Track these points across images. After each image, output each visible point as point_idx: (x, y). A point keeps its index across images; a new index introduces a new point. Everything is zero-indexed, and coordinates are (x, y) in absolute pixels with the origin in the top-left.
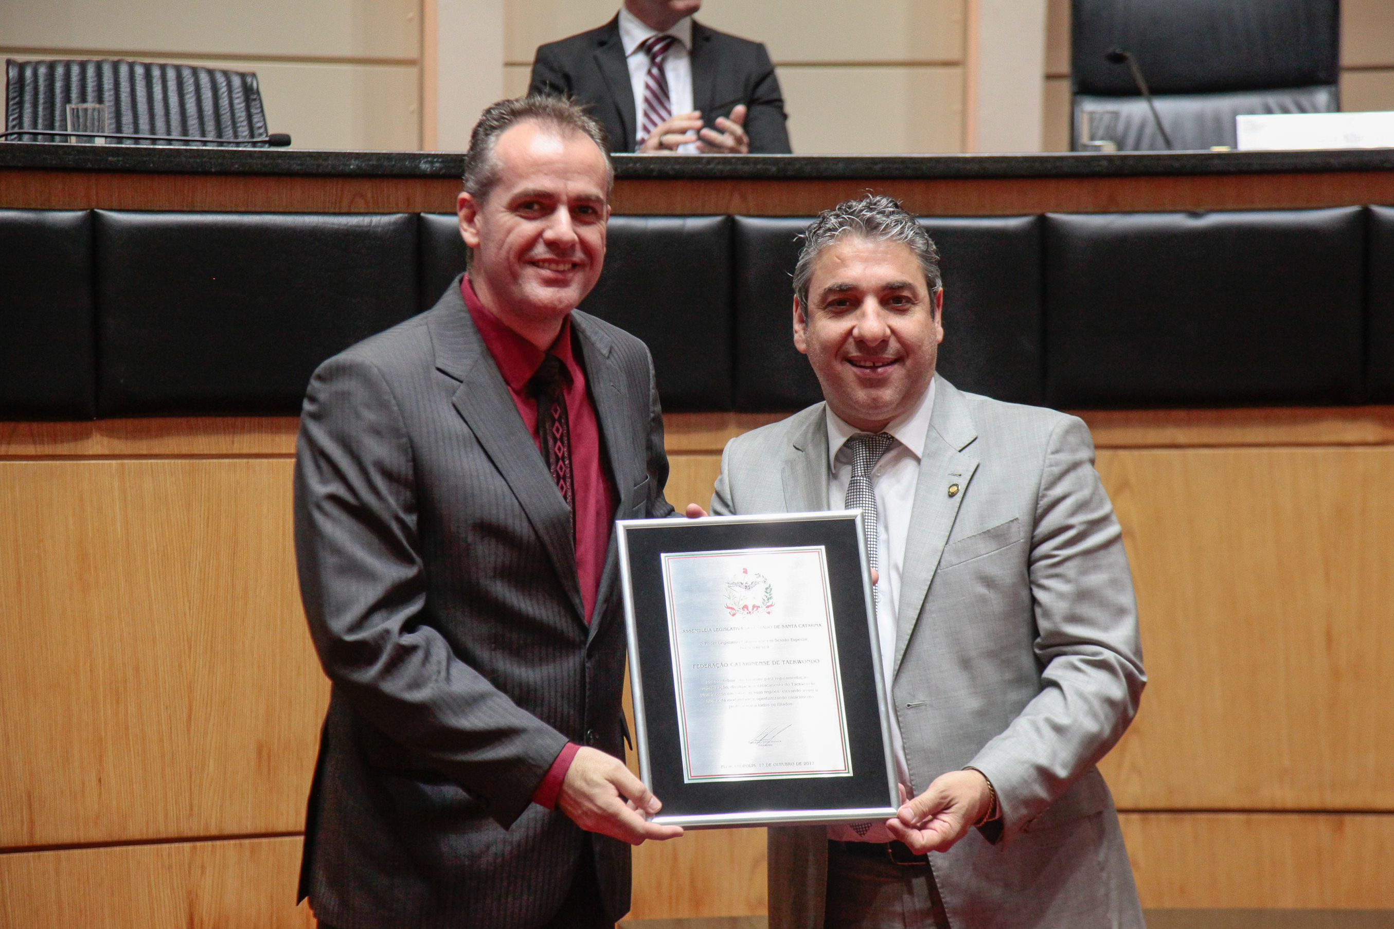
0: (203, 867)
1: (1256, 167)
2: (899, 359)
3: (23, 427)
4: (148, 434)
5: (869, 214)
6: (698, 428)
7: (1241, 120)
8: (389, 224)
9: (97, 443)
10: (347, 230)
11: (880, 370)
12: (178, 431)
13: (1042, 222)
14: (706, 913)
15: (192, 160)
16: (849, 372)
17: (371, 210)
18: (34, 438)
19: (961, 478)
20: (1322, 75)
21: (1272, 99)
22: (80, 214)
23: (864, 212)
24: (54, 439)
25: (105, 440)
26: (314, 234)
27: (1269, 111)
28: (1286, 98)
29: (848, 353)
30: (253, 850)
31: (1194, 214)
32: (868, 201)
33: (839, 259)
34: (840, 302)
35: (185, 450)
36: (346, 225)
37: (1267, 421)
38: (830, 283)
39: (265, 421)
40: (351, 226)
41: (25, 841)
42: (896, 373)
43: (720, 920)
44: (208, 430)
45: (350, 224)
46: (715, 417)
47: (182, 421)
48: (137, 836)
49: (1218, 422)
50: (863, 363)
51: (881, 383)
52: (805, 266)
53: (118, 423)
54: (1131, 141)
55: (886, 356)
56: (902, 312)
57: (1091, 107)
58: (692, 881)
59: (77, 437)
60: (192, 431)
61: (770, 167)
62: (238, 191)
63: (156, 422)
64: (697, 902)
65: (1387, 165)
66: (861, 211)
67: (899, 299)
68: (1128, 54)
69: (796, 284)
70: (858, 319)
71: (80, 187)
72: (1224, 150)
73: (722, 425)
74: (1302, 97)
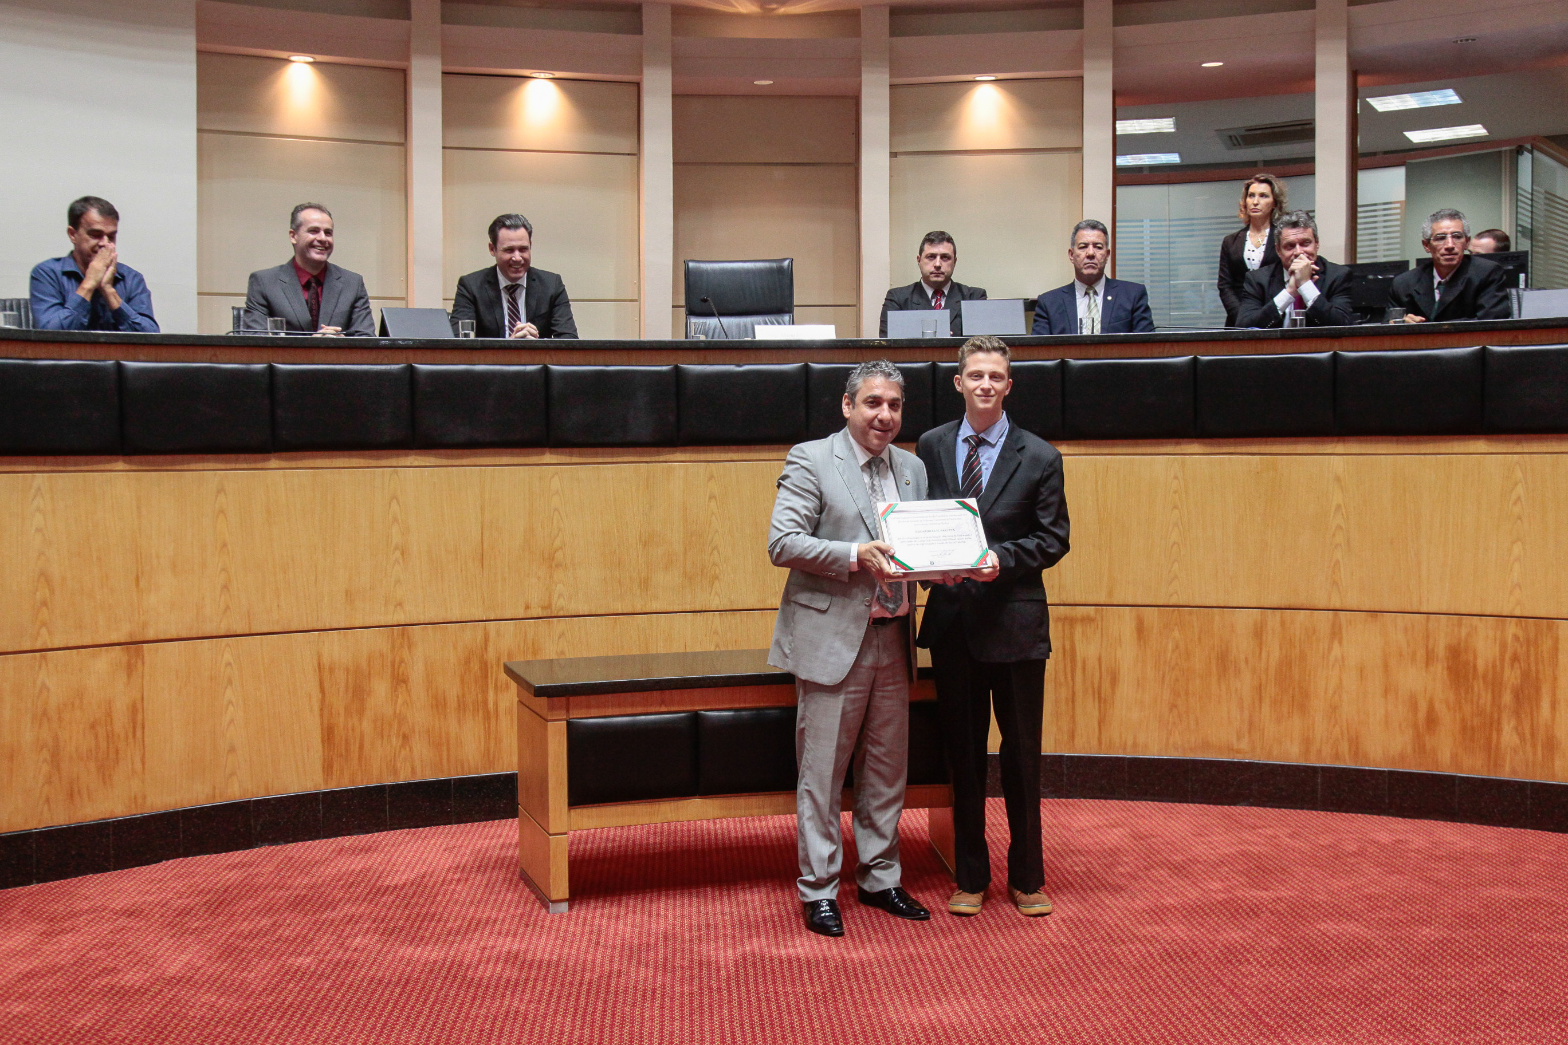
0: (323, 642)
1: (762, 346)
3: (242, 456)
4: (295, 459)
6: (532, 455)
7: (757, 327)
8: (399, 369)
9: (274, 463)
10: (380, 371)
12: (309, 458)
13: (677, 369)
14: (539, 658)
17: (391, 363)
18: (246, 461)
20: (787, 310)
21: (767, 318)
22: (265, 365)
24: (255, 461)
25: (277, 462)
26: (366, 373)
27: (766, 323)
28: (773, 318)
31: (738, 365)
35: (312, 465)
36: (379, 369)
37: (769, 450)
39: (346, 453)
43: (545, 661)
44: (321, 457)
45: (382, 369)
46: (539, 450)
47: (309, 453)
49: (750, 451)
53: (284, 454)
54: (710, 334)
57: (694, 320)
58: (533, 644)
59: (265, 460)
60: (313, 457)
62: (333, 355)
63: (298, 454)
64: (535, 653)
65: (814, 347)
68: (709, 299)
71: (266, 354)
72: (749, 339)
73: (543, 454)
74: (779, 318)
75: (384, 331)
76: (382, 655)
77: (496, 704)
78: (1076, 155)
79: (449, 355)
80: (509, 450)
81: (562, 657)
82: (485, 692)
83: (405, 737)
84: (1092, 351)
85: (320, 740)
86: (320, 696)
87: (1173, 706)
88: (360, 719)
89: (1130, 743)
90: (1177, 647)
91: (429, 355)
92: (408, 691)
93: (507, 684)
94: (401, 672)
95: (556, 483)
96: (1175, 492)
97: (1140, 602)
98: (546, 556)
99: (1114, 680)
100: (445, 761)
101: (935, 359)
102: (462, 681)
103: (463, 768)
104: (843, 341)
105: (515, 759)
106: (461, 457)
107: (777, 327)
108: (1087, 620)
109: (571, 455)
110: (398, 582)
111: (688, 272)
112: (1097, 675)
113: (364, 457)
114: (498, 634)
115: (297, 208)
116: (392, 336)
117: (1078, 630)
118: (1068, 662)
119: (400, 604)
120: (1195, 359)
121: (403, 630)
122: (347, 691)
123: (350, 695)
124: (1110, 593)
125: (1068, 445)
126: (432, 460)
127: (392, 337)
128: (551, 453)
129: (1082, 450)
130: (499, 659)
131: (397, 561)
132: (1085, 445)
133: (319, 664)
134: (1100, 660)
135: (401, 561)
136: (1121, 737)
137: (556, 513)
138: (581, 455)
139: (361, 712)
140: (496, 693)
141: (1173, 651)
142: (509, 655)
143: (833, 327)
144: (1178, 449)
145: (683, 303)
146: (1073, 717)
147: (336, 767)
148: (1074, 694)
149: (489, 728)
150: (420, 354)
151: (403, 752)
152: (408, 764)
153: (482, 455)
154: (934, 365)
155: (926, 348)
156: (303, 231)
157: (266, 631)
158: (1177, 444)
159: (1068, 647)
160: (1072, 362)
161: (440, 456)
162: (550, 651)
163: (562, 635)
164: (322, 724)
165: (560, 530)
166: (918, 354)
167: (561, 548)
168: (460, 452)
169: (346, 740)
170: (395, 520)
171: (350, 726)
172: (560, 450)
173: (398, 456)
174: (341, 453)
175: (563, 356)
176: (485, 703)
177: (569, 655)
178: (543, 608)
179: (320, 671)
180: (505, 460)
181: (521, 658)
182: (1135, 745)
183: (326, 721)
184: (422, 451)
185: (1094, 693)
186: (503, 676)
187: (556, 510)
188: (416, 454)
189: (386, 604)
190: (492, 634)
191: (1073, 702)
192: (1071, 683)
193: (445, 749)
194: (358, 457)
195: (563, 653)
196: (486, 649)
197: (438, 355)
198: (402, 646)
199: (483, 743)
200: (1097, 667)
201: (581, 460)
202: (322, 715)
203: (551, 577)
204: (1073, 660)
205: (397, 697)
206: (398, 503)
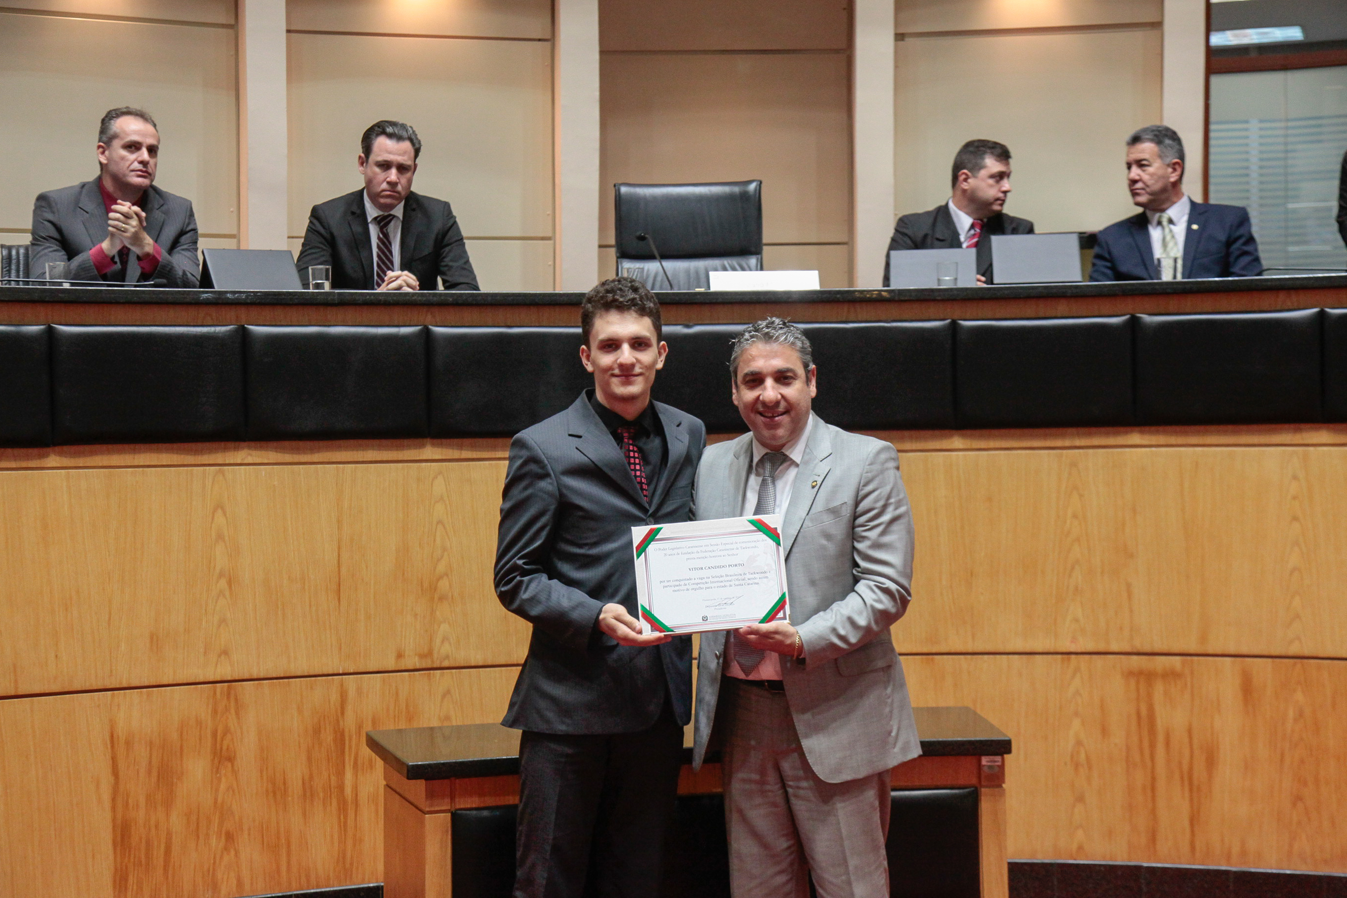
0: (119, 705)
1: (720, 300)
2: (787, 412)
3: (10, 451)
4: (84, 454)
5: (767, 330)
6: (409, 447)
7: (712, 274)
8: (227, 331)
9: (53, 460)
10: (201, 335)
11: (777, 418)
12: (102, 453)
14: (415, 725)
15: (108, 296)
16: (760, 419)
17: (215, 324)
18: (15, 458)
19: (819, 477)
20: (753, 249)
21: (726, 262)
22: (42, 327)
23: (764, 329)
24: (28, 458)
25: (58, 458)
26: (181, 337)
27: (725, 269)
28: (734, 261)
29: (757, 409)
30: (148, 695)
31: (687, 326)
32: (768, 321)
33: (751, 356)
34: (753, 381)
35: (105, 463)
36: (200, 332)
38: (747, 370)
39: (154, 446)
40: (204, 333)
41: (13, 693)
42: (785, 419)
43: (419, 729)
44: (120, 452)
45: (203, 332)
46: (417, 441)
47: (104, 447)
48: (79, 689)
50: (767, 414)
51: (776, 426)
52: (735, 358)
53: (65, 448)
55: (780, 410)
56: (787, 384)
57: (628, 264)
58: (407, 706)
59: (41, 456)
60: (109, 452)
61: (449, 298)
62: (137, 313)
63: (87, 448)
64: (410, 719)
65: (790, 300)
66: (763, 328)
67: (786, 378)
68: (646, 236)
69: (731, 369)
70: (763, 391)
71: (42, 311)
72: (702, 290)
73: (422, 446)
74: (743, 261)
75: (206, 280)
76: (199, 723)
77: (355, 788)
78: (1152, 34)
79: (293, 313)
80: (377, 442)
81: (446, 724)
82: (341, 773)
83: (230, 837)
84: (1173, 303)
85: (110, 842)
86: (112, 779)
87: (1298, 799)
88: (168, 815)
89: (1236, 850)
90: (1301, 714)
91: (267, 313)
92: (235, 772)
93: (370, 761)
94: (225, 748)
95: (439, 487)
96: (1294, 498)
97: (1245, 650)
98: (426, 585)
99: (1211, 761)
100: (284, 869)
101: (955, 317)
102: (309, 759)
103: (308, 881)
104: (829, 292)
105: (381, 867)
106: (312, 451)
107: (740, 274)
108: (1171, 675)
109: (461, 447)
110: (223, 621)
111: (619, 200)
112: (1186, 752)
113: (178, 451)
114: (359, 691)
115: (109, 112)
116: (219, 285)
117: (1159, 688)
118: (1145, 733)
119: (225, 653)
120: (1322, 314)
121: (229, 687)
122: (149, 772)
123: (154, 779)
124: (1203, 639)
125: (1142, 432)
126: (272, 456)
127: (217, 289)
128: (433, 445)
129: (1161, 439)
130: (360, 727)
131: (221, 593)
132: (1165, 433)
133: (112, 736)
134: (1190, 731)
135: (227, 593)
136: (1222, 840)
137: (440, 526)
138: (473, 447)
139: (168, 804)
140: (356, 774)
141: (1296, 720)
142: (374, 722)
143: (817, 272)
144: (1298, 438)
145: (612, 241)
146: (1153, 811)
147: (131, 880)
148: (1154, 779)
149: (345, 823)
150: (254, 312)
151: (226, 858)
152: (232, 874)
153: (339, 448)
154: (954, 323)
155: (943, 300)
156: (117, 144)
157: (37, 691)
158: (1298, 430)
159: (1144, 712)
160: (1147, 318)
161: (283, 450)
162: (430, 717)
163: (448, 692)
164: (114, 820)
165: (444, 549)
166: (932, 309)
167: (446, 574)
168: (309, 444)
169: (148, 843)
170: (220, 537)
171: (153, 822)
172: (444, 441)
173: (225, 449)
174: (147, 446)
175: (452, 314)
176: (341, 788)
177: (457, 720)
178: (422, 656)
179: (113, 746)
180: (371, 455)
181: (390, 726)
182: (1244, 853)
183: (119, 816)
184: (258, 444)
185: (1182, 778)
186: (366, 752)
187: (440, 522)
188: (249, 448)
189: (205, 653)
190: (352, 693)
191: (1153, 789)
192: (1149, 764)
193: (284, 852)
194: (171, 451)
195: (448, 718)
196: (343, 713)
197: (279, 312)
198: (227, 709)
199: (336, 844)
200: (1186, 740)
201: (475, 455)
202: (114, 808)
203: (433, 612)
204: (1152, 731)
205: (219, 780)
206: (224, 513)
